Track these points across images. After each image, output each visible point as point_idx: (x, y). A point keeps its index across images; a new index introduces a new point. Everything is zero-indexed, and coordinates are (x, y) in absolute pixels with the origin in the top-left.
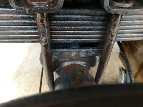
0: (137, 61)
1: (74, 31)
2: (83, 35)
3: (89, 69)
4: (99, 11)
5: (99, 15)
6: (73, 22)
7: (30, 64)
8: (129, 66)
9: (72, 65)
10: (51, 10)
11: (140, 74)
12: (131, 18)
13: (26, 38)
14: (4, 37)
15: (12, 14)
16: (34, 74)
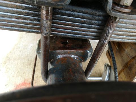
0: (123, 60)
1: (73, 27)
2: (81, 32)
3: (81, 63)
4: (99, 11)
5: (99, 16)
6: (74, 18)
7: (20, 51)
8: (115, 63)
9: (66, 57)
10: (58, 5)
11: (124, 72)
12: (126, 22)
13: (27, 28)
14: (5, 24)
15: (17, 3)
16: (23, 62)
